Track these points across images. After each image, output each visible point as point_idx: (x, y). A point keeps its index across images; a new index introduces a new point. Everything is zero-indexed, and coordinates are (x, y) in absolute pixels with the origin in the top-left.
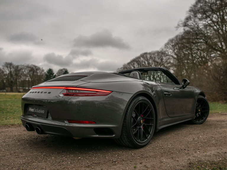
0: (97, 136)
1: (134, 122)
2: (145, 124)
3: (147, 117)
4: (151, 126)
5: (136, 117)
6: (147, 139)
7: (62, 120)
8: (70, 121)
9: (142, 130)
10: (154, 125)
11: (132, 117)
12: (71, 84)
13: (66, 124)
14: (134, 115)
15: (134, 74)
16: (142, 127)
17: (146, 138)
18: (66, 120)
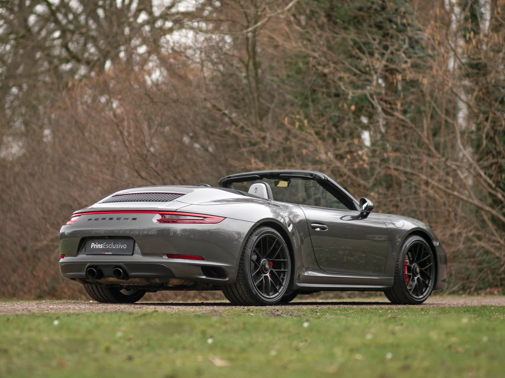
0: (204, 277)
1: (256, 267)
2: (274, 270)
3: (275, 258)
4: (284, 272)
5: (258, 260)
6: (278, 294)
7: (160, 255)
8: (170, 256)
9: (270, 279)
10: (289, 270)
11: (252, 260)
12: (166, 206)
13: (165, 259)
14: (255, 257)
15: (256, 188)
16: (268, 275)
17: (276, 291)
18: (164, 254)
